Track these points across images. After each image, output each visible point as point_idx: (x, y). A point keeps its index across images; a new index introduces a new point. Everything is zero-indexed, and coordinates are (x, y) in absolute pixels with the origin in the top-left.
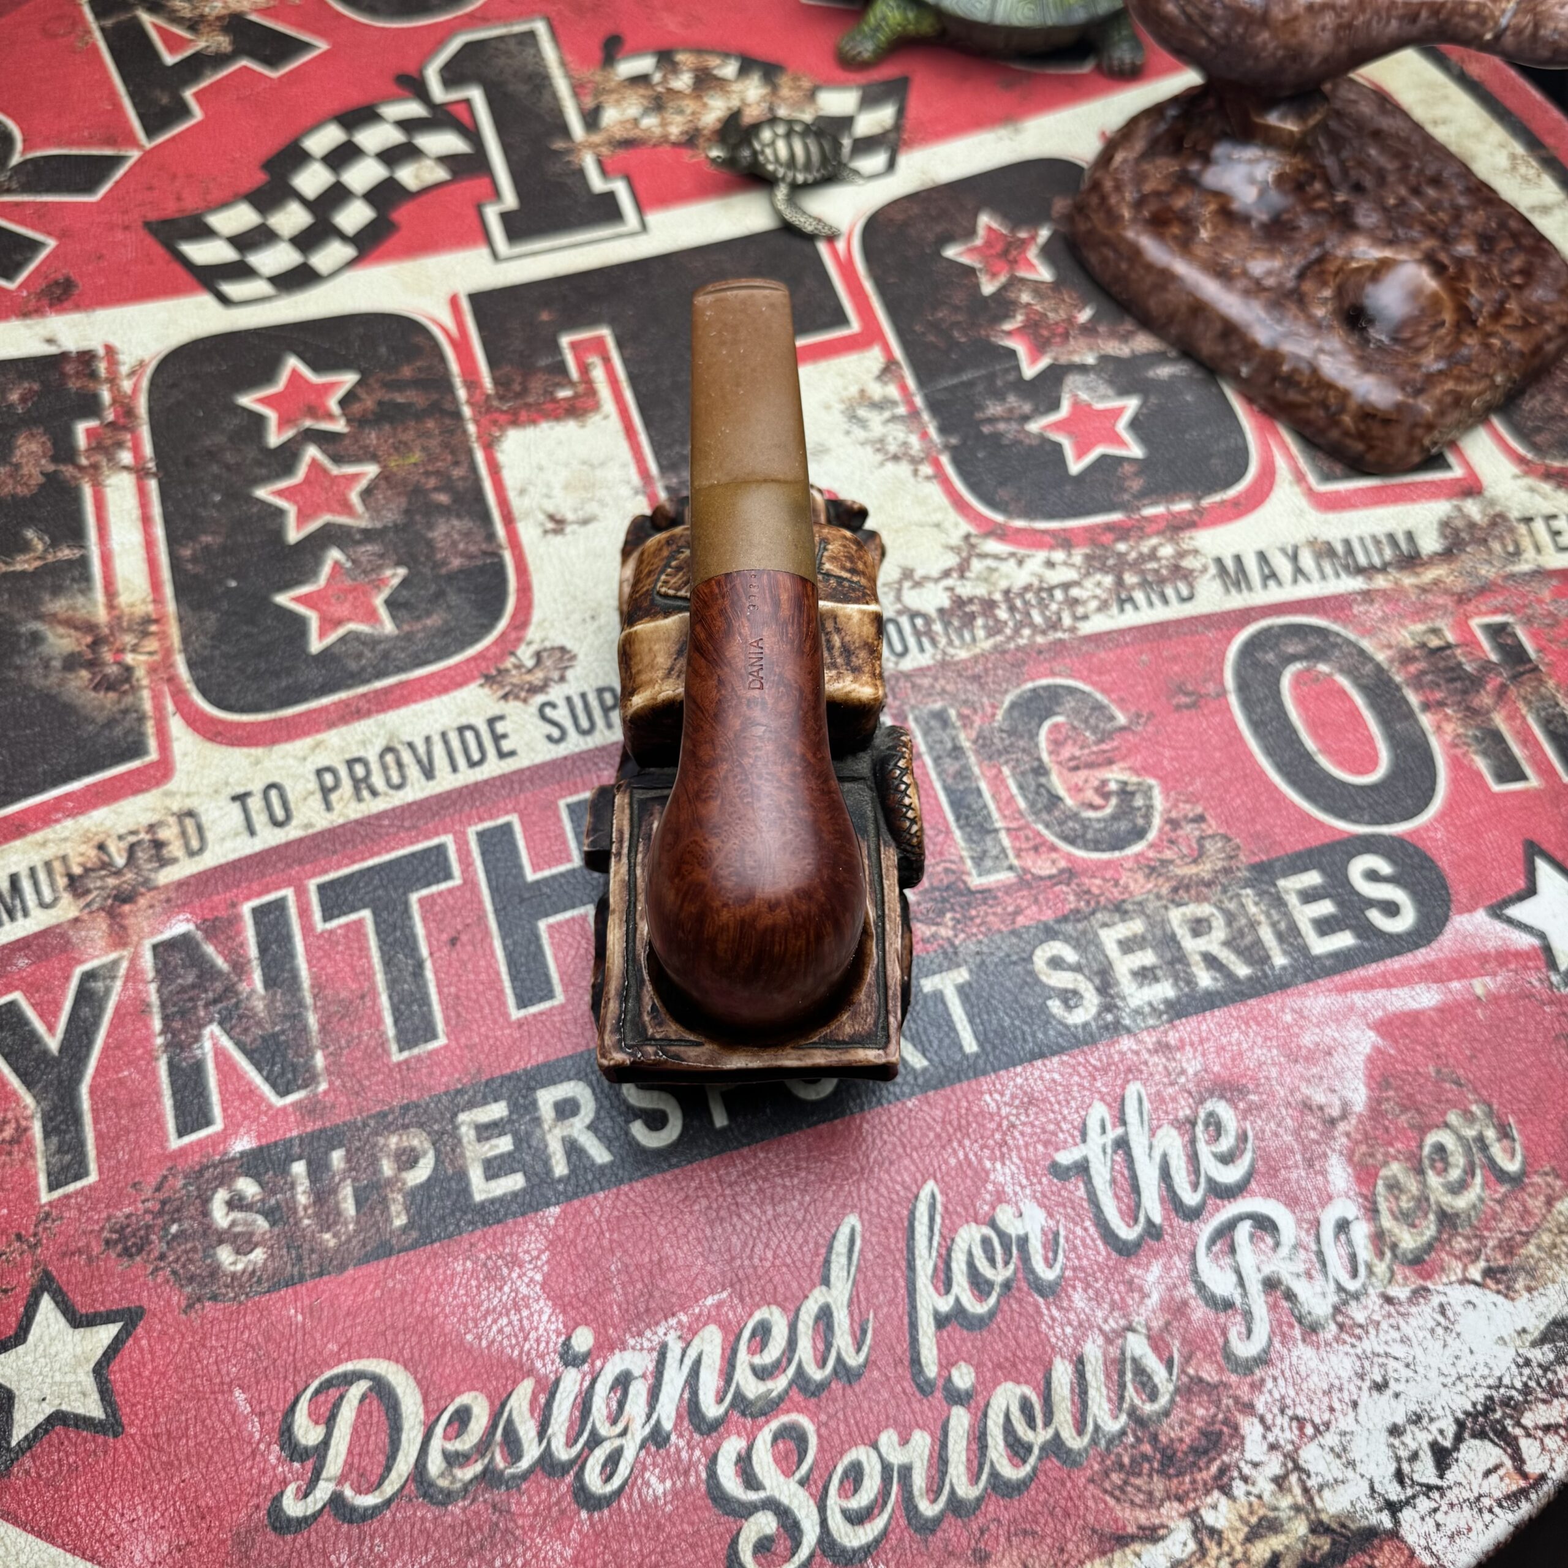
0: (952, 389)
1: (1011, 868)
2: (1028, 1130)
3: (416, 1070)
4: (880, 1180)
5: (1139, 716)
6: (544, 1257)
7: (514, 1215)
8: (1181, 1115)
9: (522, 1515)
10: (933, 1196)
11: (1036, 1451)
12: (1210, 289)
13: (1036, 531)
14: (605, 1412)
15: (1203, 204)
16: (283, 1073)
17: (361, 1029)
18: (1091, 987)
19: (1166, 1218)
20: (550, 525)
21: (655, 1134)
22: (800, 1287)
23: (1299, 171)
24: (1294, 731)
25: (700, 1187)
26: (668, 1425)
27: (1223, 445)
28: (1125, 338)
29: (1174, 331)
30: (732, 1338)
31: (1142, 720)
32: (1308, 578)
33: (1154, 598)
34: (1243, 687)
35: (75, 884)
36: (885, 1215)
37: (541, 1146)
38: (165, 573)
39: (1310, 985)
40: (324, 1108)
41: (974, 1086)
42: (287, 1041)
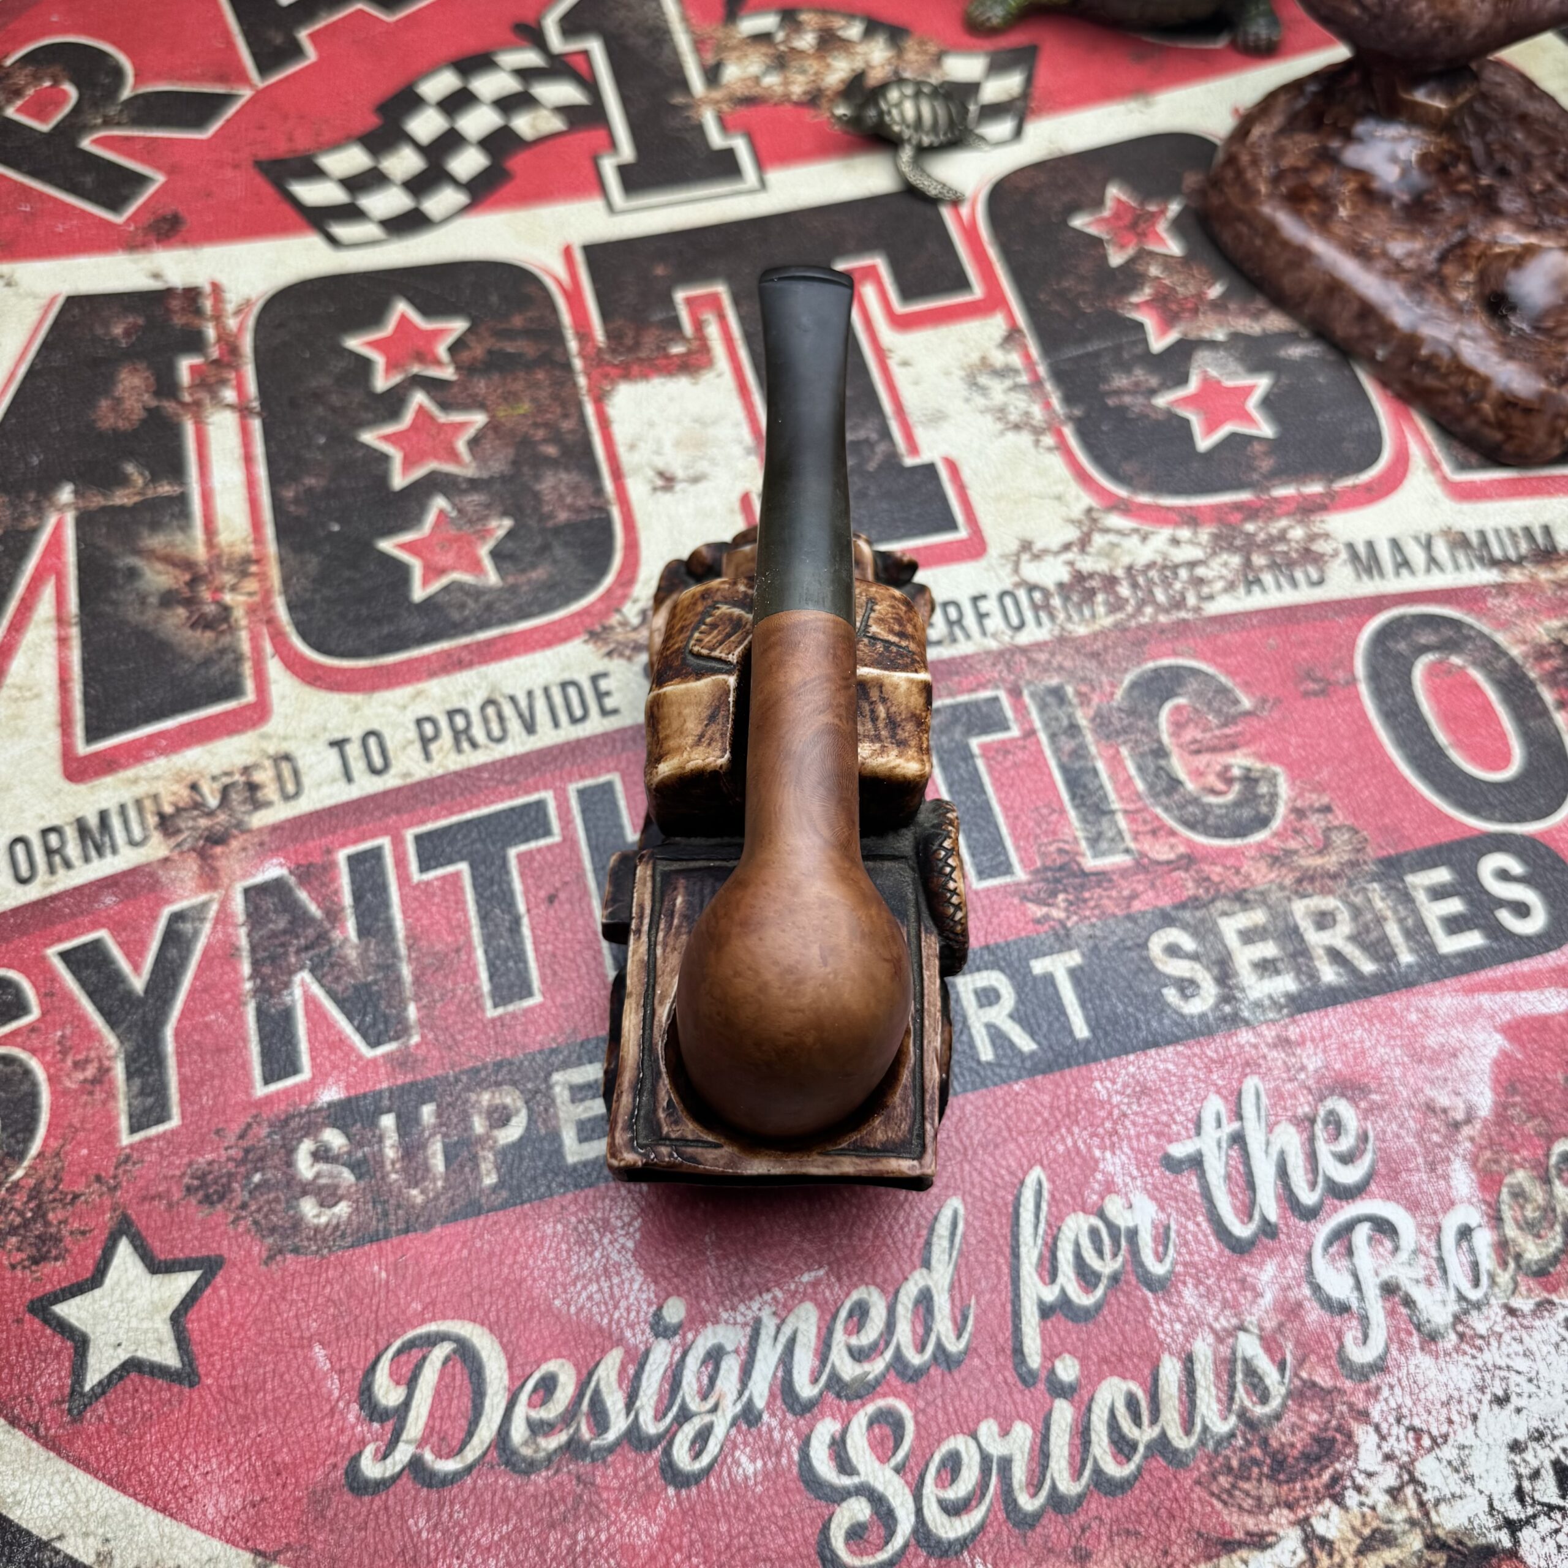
0: (1077, 360)
1: (1127, 851)
2: (1141, 1120)
3: (510, 1027)
4: (984, 1163)
5: (1264, 701)
6: (636, 1224)
7: (606, 1180)
8: (1300, 1112)
9: (607, 1488)
10: (1040, 1183)
11: (1141, 1449)
12: (1348, 268)
13: (1159, 508)
14: (695, 1387)
15: (1343, 182)
16: (374, 1024)
17: (455, 983)
18: (1208, 977)
19: (1283, 1217)
20: (660, 483)
22: (900, 1268)
23: (1444, 151)
24: (1425, 724)
26: (760, 1403)
27: (1355, 429)
28: (1257, 316)
29: (1308, 310)
30: (828, 1317)
31: (1268, 706)
32: (1441, 568)
33: (1282, 580)
34: (1375, 676)
35: (166, 824)
36: (989, 1199)
38: (267, 514)
39: (1437, 984)
40: (416, 1061)
41: (1084, 1072)
42: (379, 992)
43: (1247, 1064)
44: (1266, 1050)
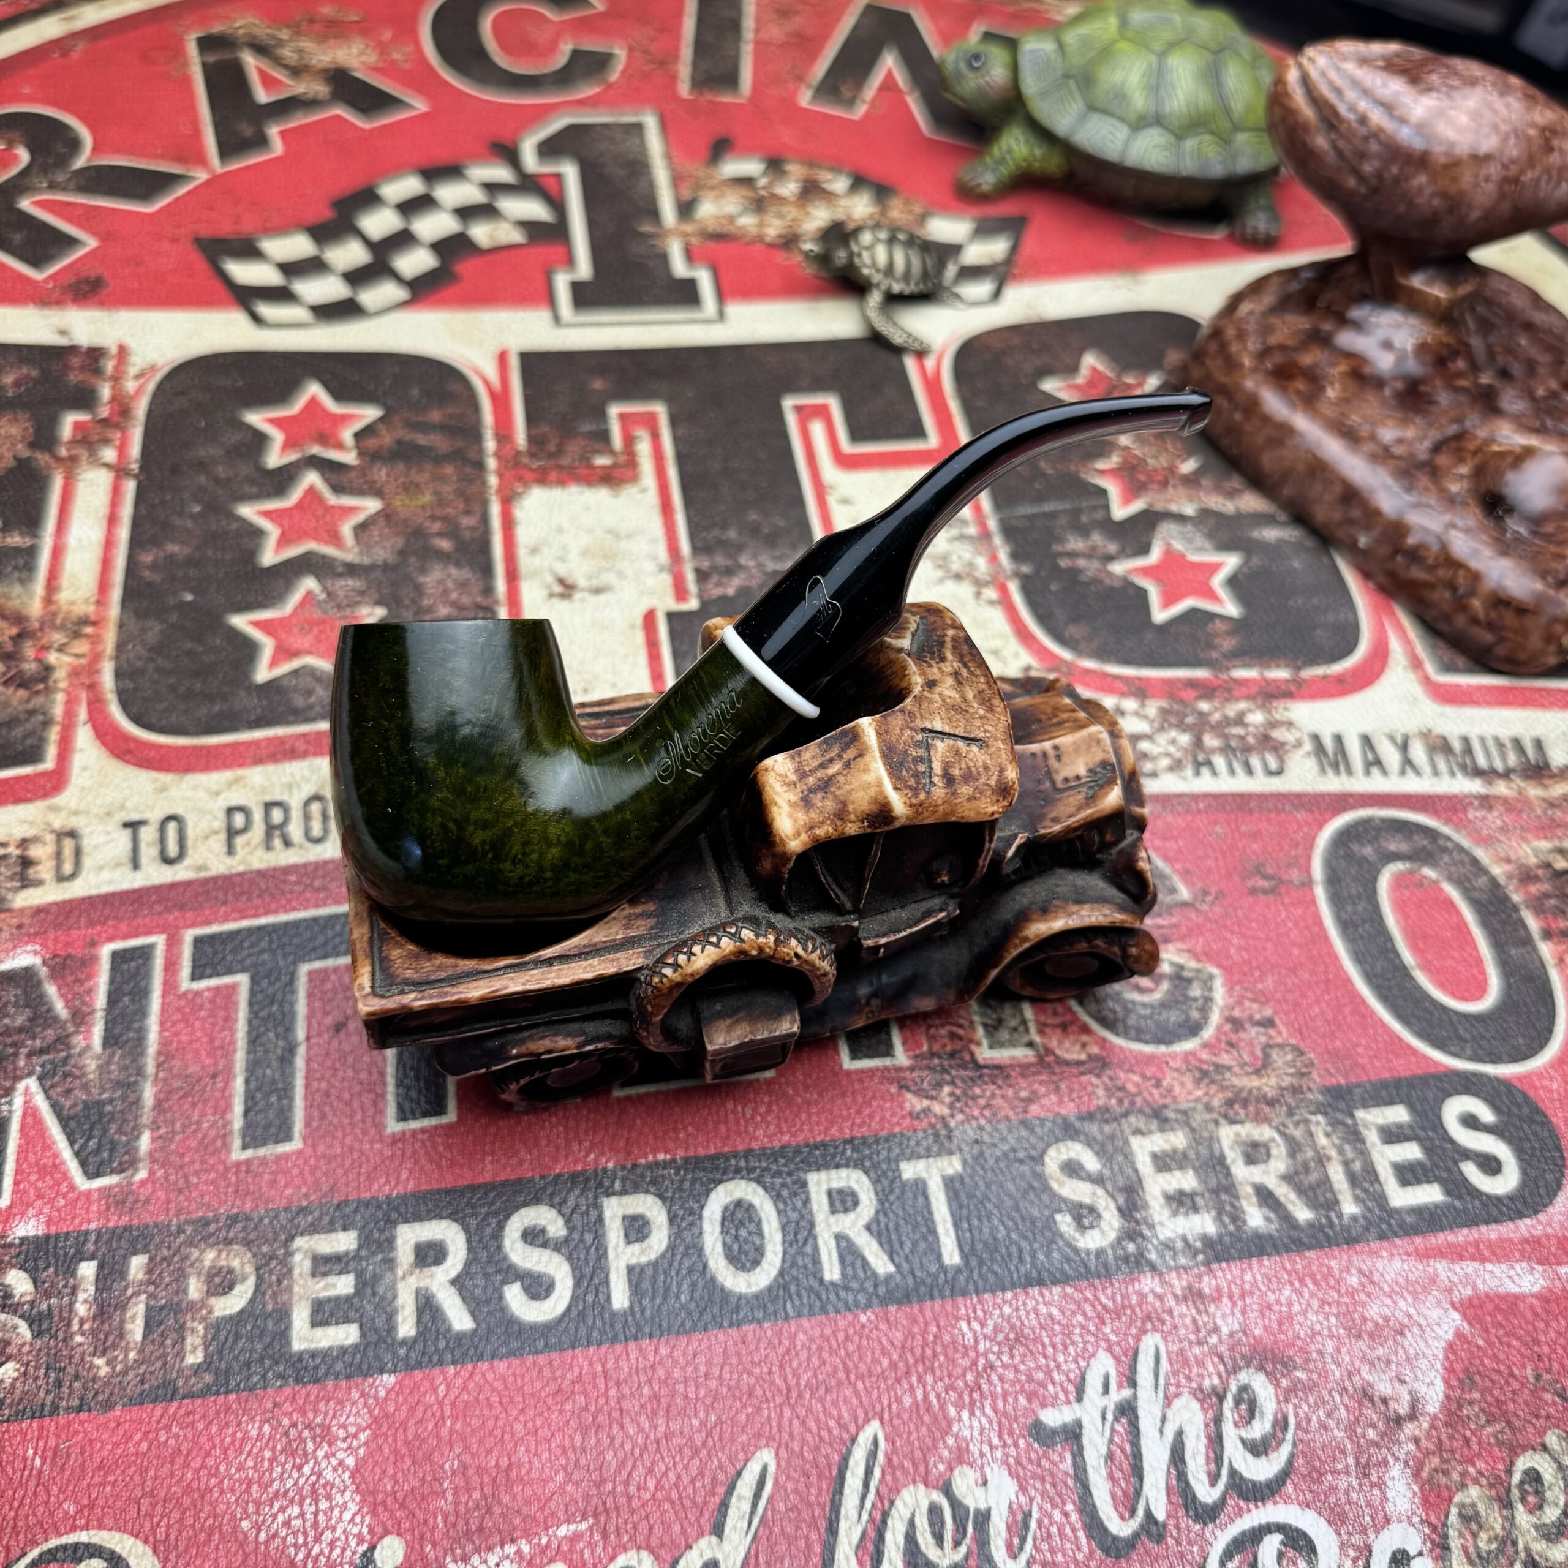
0: (1030, 518)
1: (1030, 1044)
2: (1010, 1375)
3: (257, 1175)
4: (809, 1410)
5: (1206, 893)
6: (363, 1437)
7: (337, 1377)
8: (1207, 1383)
10: (875, 1442)
12: (1332, 448)
13: (1105, 675)
15: (1333, 364)
16: (98, 1151)
18: (1112, 1205)
19: (1173, 1515)
20: (558, 589)
21: (536, 1304)
22: (684, 1532)
23: (1442, 344)
24: (1389, 939)
25: (579, 1380)
27: (1331, 618)
28: (1231, 494)
29: (1285, 492)
31: (1209, 899)
32: (1418, 772)
33: (1236, 765)
34: (1333, 880)
36: (809, 1456)
37: (389, 1295)
38: (118, 576)
39: (1385, 1244)
40: (136, 1201)
41: (949, 1308)
42: (112, 1113)
43: (1148, 1318)
44: (1173, 1303)
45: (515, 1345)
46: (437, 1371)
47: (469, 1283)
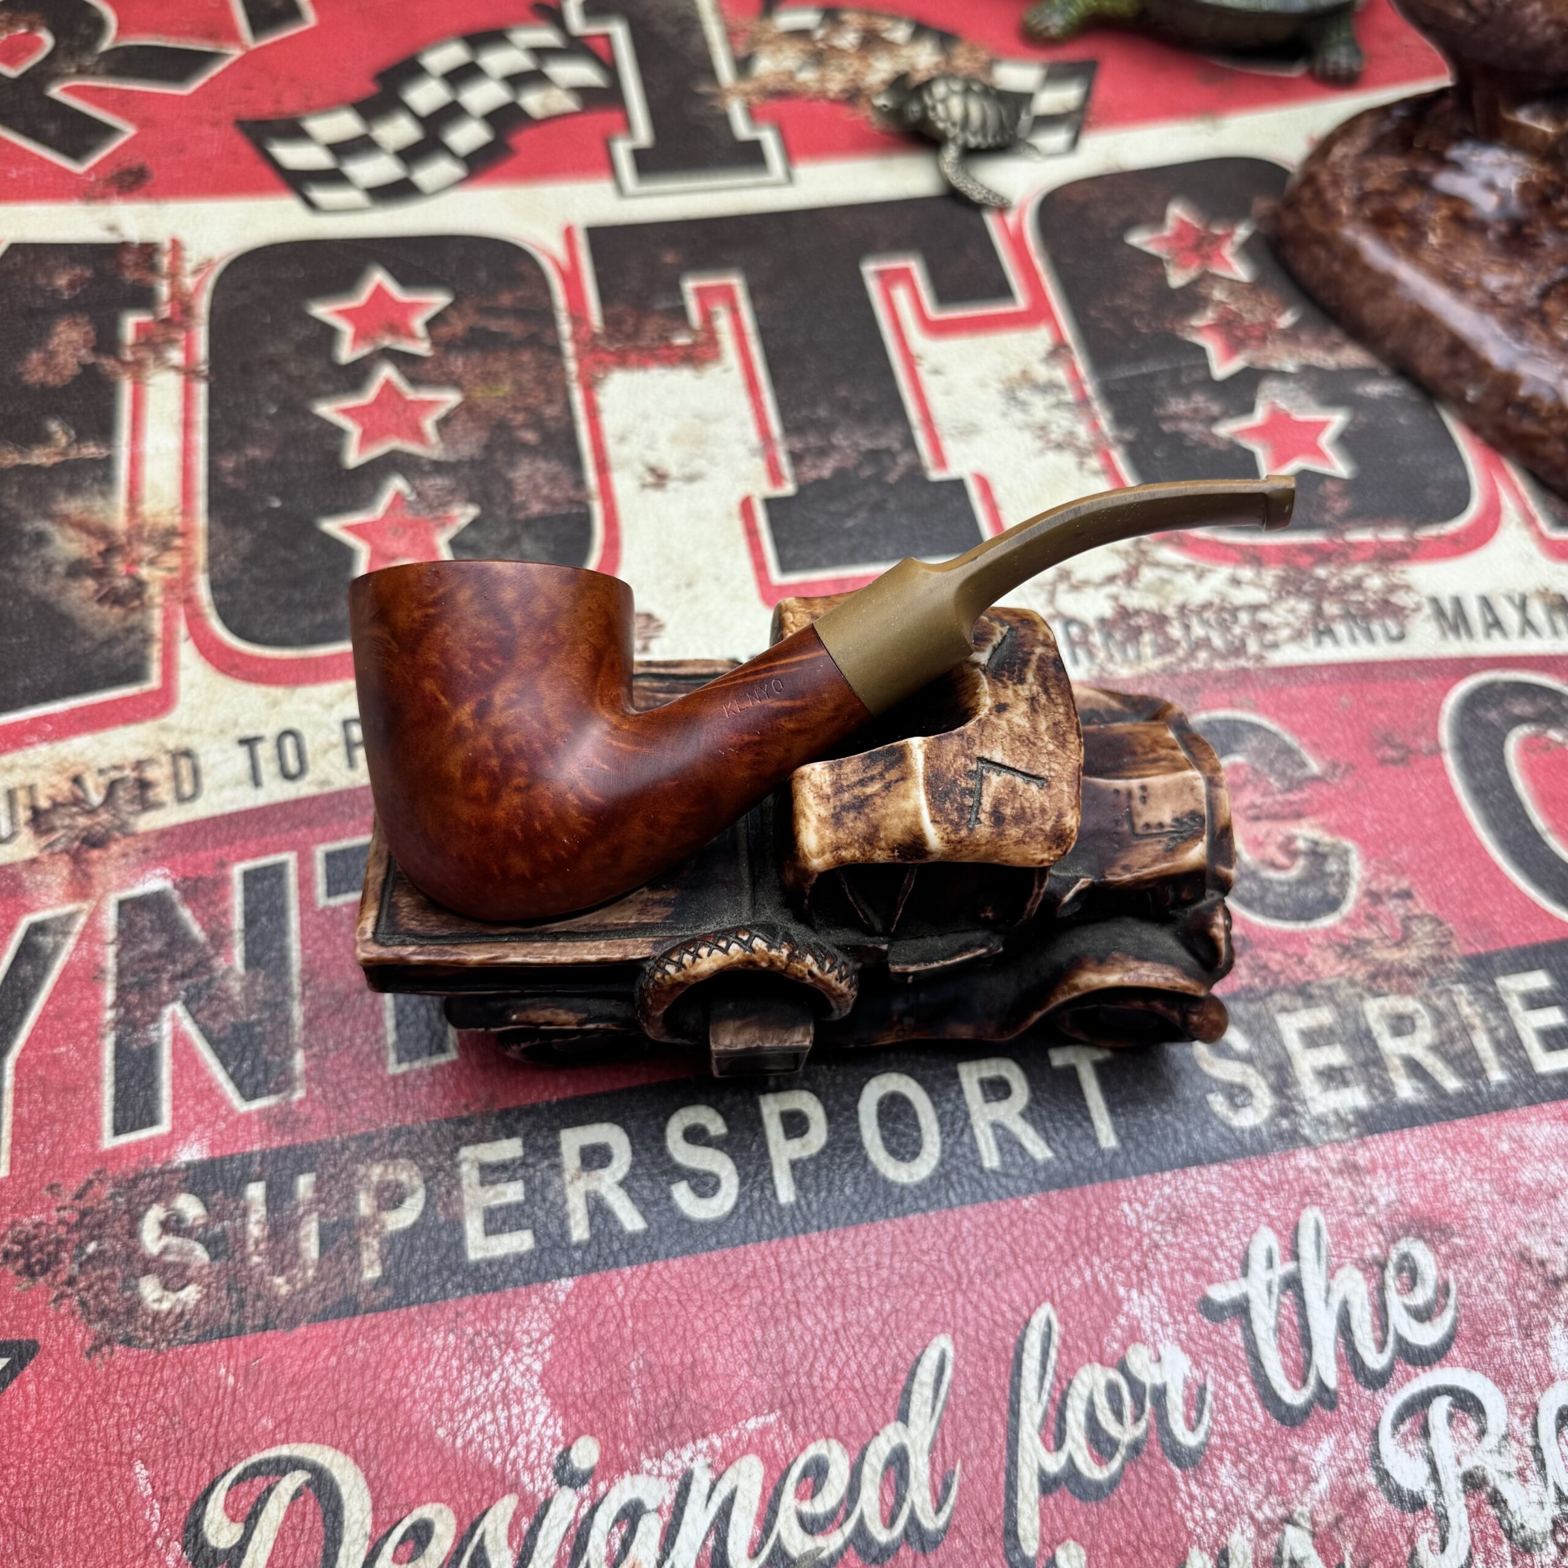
0: (1129, 381)
2: (1175, 1254)
3: (414, 1088)
4: (981, 1295)
5: (1335, 766)
6: (548, 1341)
7: (516, 1284)
8: (1368, 1253)
10: (1049, 1324)
12: (1438, 299)
13: (1220, 544)
14: (604, 1551)
15: (1434, 208)
16: (252, 1073)
17: (354, 1031)
18: (1263, 1084)
19: (1344, 1383)
20: (650, 479)
21: (704, 1202)
22: (869, 1419)
23: (1547, 182)
24: (1519, 804)
25: (754, 1274)
27: (1441, 475)
28: (1332, 348)
29: (1389, 345)
30: (776, 1475)
31: (1339, 772)
32: (1537, 632)
33: (1357, 632)
34: (1463, 747)
35: (39, 820)
36: (985, 1340)
37: (559, 1200)
38: (201, 484)
39: (1533, 1109)
40: (297, 1121)
41: (1109, 1190)
42: (263, 1034)
43: (1306, 1192)
44: (1329, 1176)
45: (687, 1243)
46: (613, 1272)
47: (636, 1185)
